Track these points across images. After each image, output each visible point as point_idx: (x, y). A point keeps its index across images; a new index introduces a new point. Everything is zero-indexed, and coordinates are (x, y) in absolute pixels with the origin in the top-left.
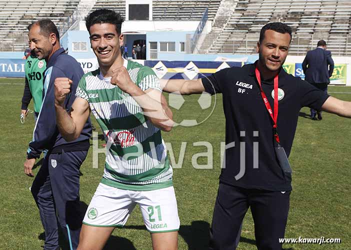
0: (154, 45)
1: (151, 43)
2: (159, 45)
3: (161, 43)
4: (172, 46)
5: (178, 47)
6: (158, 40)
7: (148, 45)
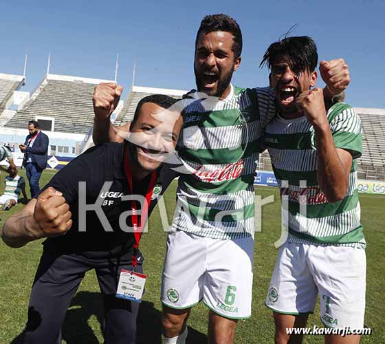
0: (54, 148)
1: (52, 146)
2: (57, 148)
3: (59, 147)
4: (66, 149)
5: (71, 150)
6: (57, 144)
7: (49, 148)
